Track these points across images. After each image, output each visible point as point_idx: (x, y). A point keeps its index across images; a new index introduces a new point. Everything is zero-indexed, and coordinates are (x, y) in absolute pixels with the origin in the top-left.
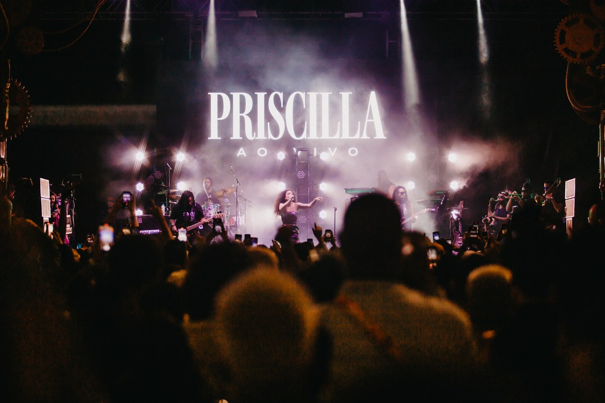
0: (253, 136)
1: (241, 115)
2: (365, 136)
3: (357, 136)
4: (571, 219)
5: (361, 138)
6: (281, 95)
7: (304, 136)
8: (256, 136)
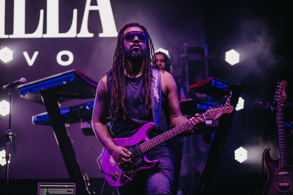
2: (85, 33)
3: (72, 33)
5: (79, 36)
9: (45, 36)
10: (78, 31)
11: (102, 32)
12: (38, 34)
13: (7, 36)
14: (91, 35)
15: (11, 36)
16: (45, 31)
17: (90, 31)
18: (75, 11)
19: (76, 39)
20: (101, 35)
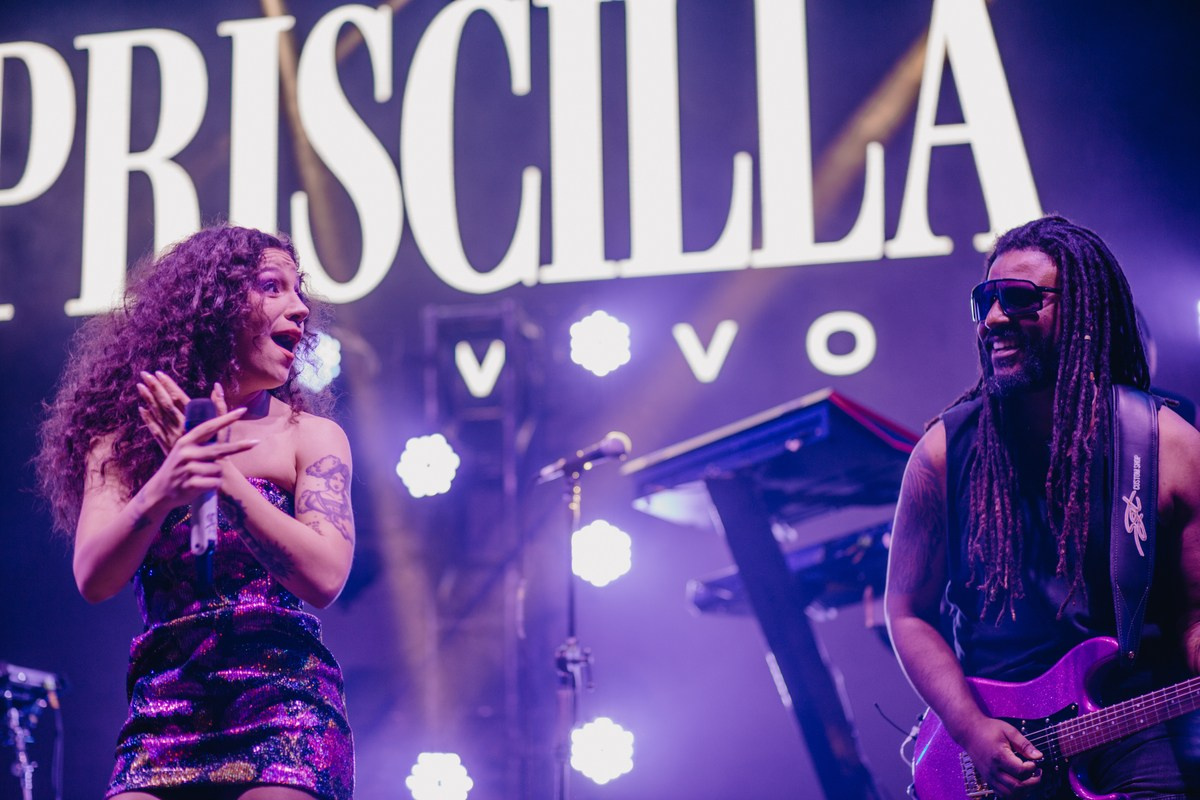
1: (140, 161)
2: (918, 239)
3: (864, 242)
5: (896, 250)
6: (376, 27)
7: (519, 265)
9: (756, 259)
10: (891, 230)
13: (610, 270)
14: (942, 246)
15: (624, 269)
16: (757, 241)
17: (937, 227)
18: (875, 154)
20: (982, 242)
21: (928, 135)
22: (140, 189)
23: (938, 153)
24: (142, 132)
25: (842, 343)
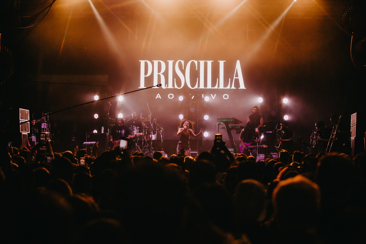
0: (165, 87)
1: (159, 74)
2: (233, 87)
3: (228, 87)
4: (354, 139)
6: (183, 62)
7: (196, 87)
8: (168, 86)
9: (218, 88)
10: (231, 86)
11: (240, 87)
12: (216, 87)
13: (205, 88)
14: (236, 88)
15: (206, 88)
16: (219, 86)
17: (235, 87)
18: (230, 79)
19: (230, 89)
20: (239, 88)
21: (235, 78)
22: (159, 77)
23: (235, 79)
24: (159, 70)
25: (226, 97)
